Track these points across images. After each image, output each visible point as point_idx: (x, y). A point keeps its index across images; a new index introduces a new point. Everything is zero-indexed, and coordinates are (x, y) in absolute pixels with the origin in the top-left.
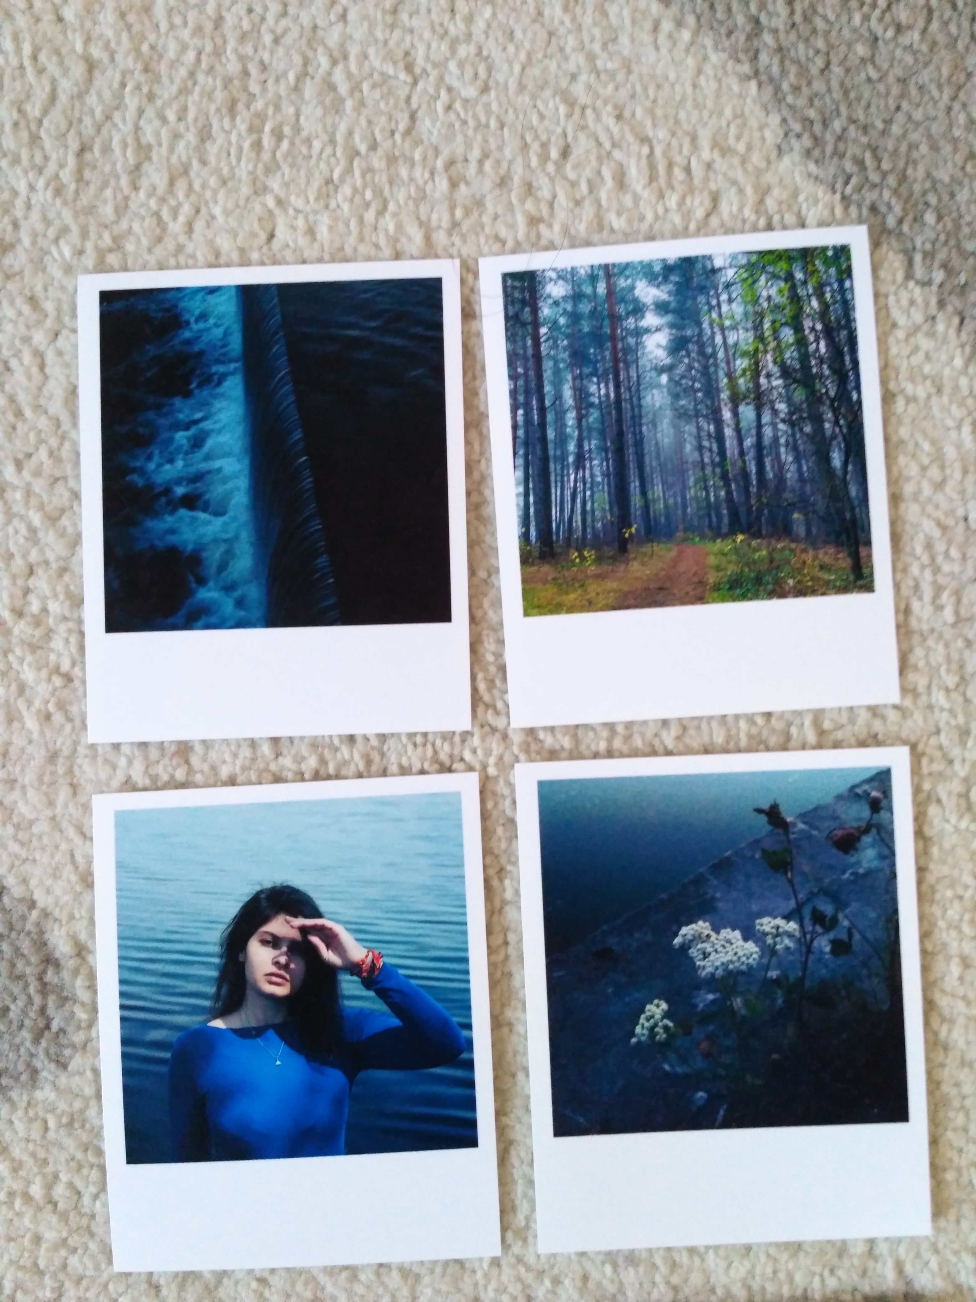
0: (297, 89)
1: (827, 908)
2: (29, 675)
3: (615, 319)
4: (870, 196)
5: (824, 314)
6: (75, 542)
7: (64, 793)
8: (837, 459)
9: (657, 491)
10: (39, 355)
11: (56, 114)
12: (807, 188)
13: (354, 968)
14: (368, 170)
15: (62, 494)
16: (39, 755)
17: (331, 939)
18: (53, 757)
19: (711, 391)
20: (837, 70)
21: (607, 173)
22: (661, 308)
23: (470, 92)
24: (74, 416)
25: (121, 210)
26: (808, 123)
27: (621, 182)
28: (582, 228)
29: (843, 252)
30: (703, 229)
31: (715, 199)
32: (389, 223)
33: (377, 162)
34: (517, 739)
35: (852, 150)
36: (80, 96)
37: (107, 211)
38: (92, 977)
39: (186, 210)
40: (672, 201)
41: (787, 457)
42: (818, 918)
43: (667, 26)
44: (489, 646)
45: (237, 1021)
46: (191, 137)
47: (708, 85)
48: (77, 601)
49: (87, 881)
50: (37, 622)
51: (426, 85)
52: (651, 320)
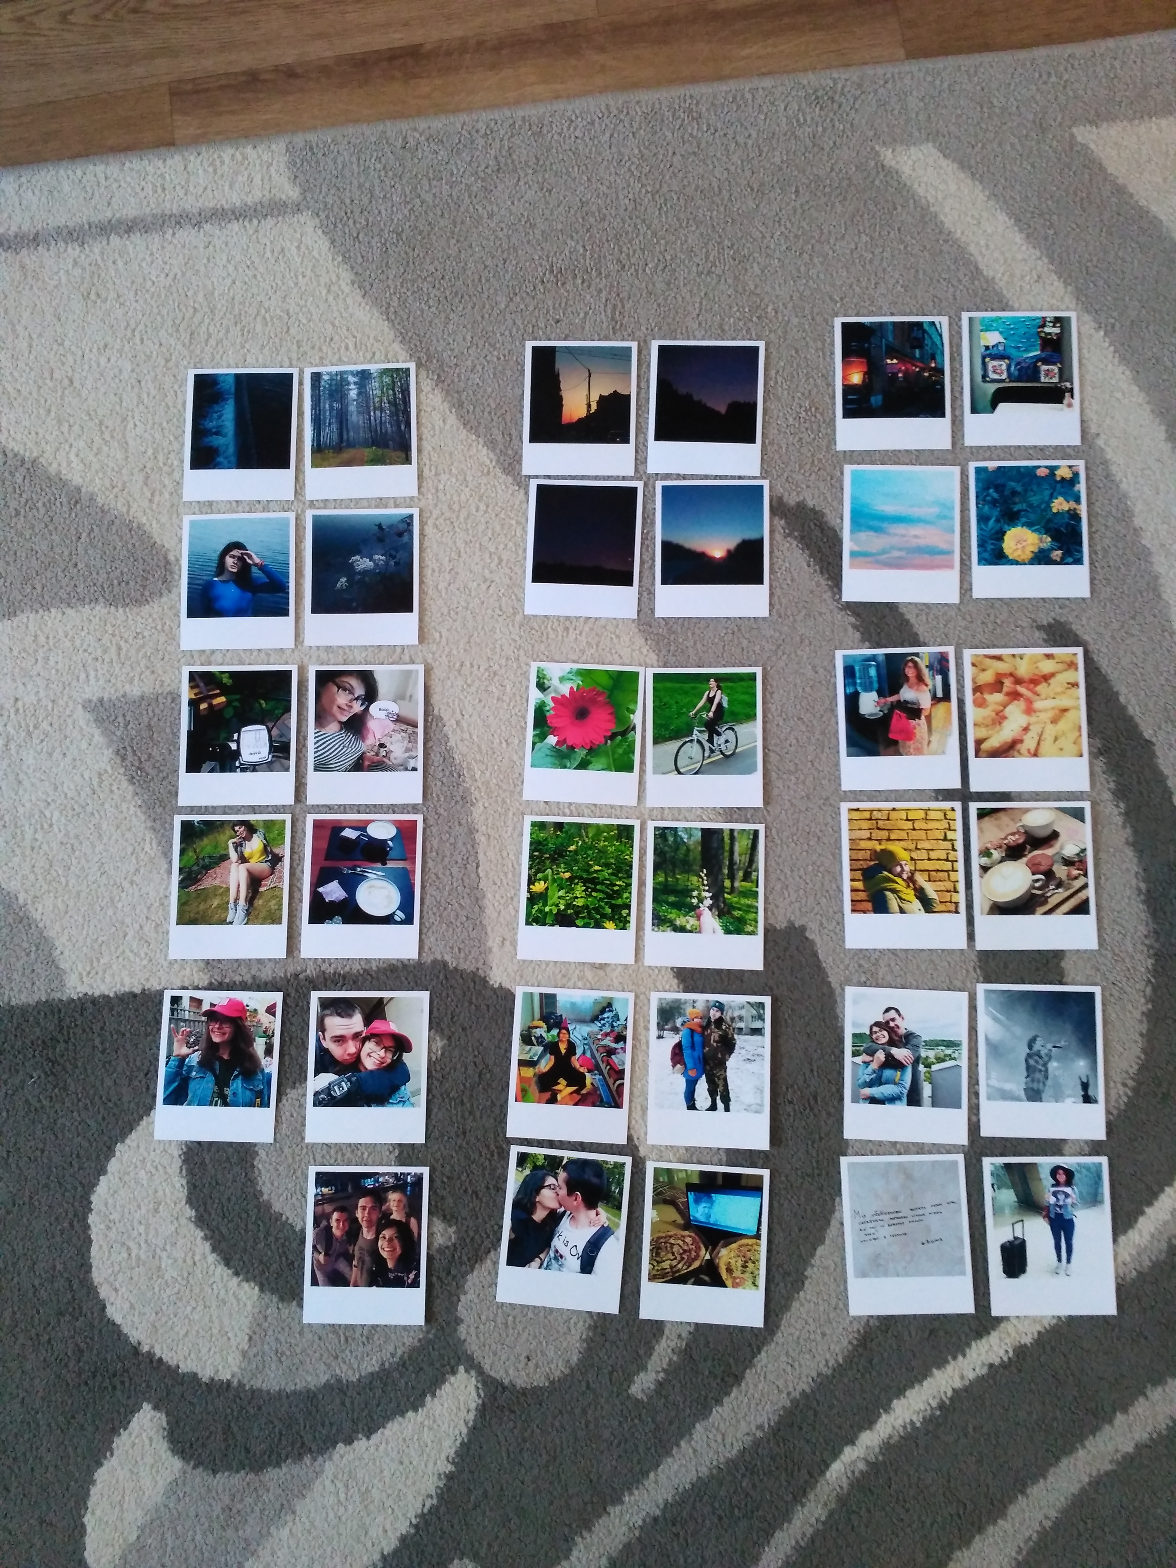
0: (255, 319)
1: (393, 553)
2: (166, 481)
3: (342, 386)
4: (418, 355)
5: (401, 387)
6: (183, 444)
7: (175, 515)
8: (403, 427)
9: (351, 434)
10: (176, 392)
11: (185, 323)
12: (400, 351)
13: (256, 565)
14: (274, 343)
15: (180, 431)
16: (168, 504)
17: (250, 556)
18: (172, 506)
19: (368, 407)
20: (411, 318)
21: (343, 345)
22: (355, 383)
23: (304, 321)
24: (185, 409)
25: (202, 351)
26: (401, 333)
27: (347, 348)
28: (334, 361)
29: (408, 370)
30: (370, 362)
31: (374, 354)
32: (279, 358)
33: (277, 340)
34: (307, 503)
35: (414, 342)
36: (192, 318)
37: (198, 352)
38: (180, 566)
39: (221, 352)
40: (361, 353)
41: (388, 426)
42: (391, 556)
43: (363, 304)
44: (301, 477)
45: (221, 578)
46: (223, 331)
47: (373, 322)
48: (182, 461)
49: (180, 540)
50: (170, 467)
51: (293, 319)
52: (352, 386)
